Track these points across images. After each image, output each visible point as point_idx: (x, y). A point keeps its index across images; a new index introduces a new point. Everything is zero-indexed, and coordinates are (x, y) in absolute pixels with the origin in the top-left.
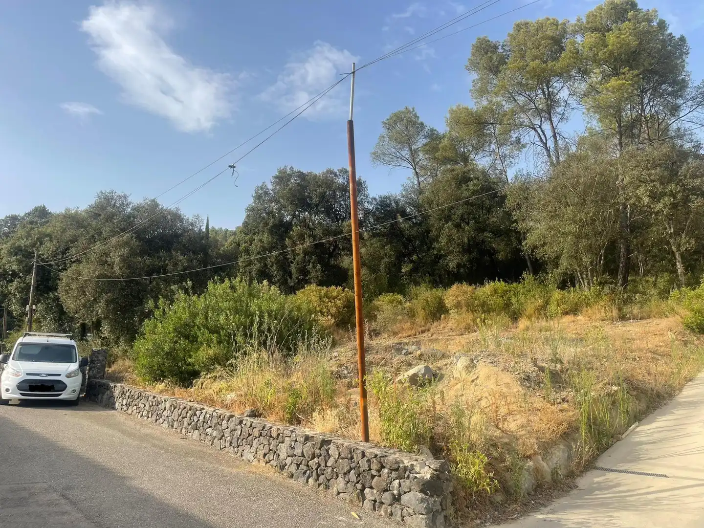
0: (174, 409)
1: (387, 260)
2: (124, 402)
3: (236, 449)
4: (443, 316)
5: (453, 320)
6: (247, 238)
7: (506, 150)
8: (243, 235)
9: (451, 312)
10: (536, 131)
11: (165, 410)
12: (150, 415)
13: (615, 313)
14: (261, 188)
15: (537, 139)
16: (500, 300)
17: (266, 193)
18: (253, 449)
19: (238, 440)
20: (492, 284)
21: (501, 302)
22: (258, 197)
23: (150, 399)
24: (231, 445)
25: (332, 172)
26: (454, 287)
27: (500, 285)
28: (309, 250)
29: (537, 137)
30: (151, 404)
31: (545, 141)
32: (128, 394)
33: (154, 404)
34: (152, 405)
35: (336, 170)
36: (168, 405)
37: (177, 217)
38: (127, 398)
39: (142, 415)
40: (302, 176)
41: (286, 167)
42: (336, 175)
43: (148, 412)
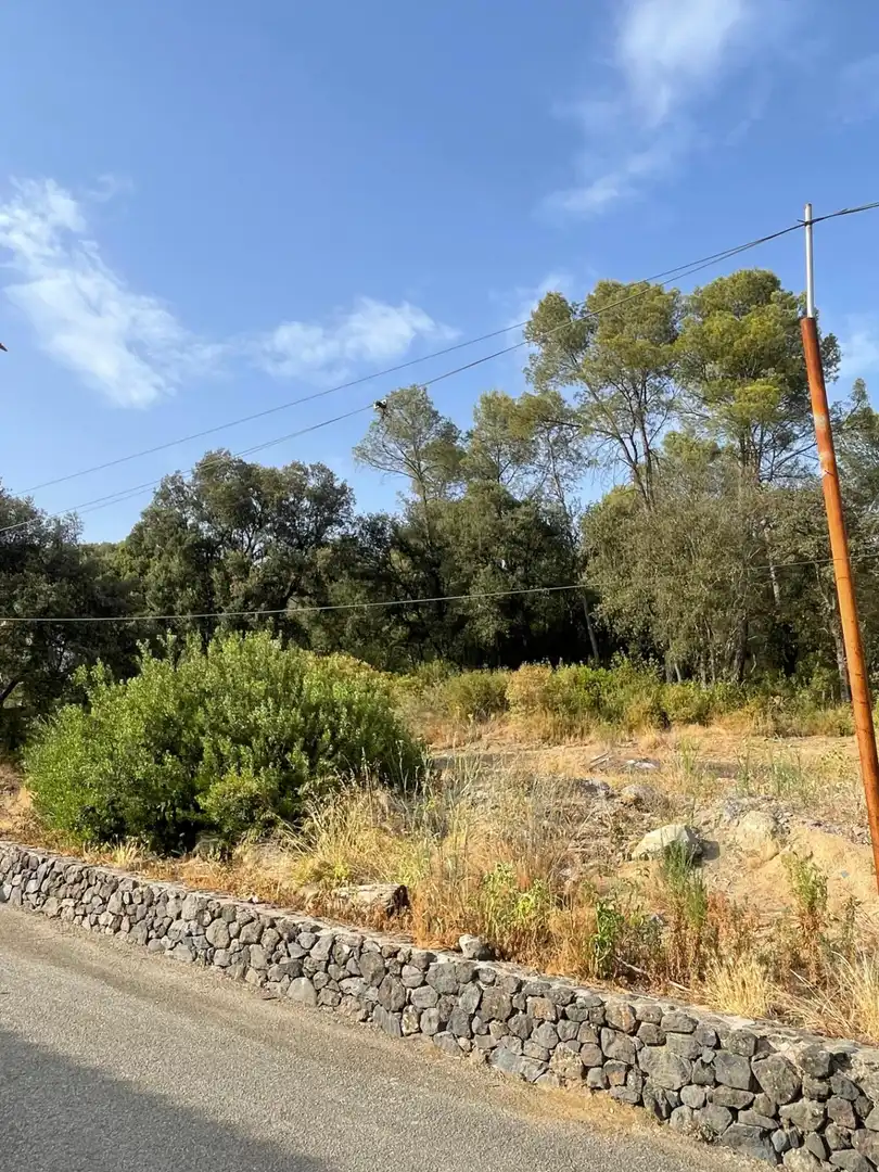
0: (213, 919)
1: (357, 617)
2: (32, 886)
3: (463, 1041)
4: (493, 716)
5: (515, 722)
6: (136, 562)
7: (563, 466)
8: (128, 557)
9: (513, 709)
10: (623, 443)
11: (179, 916)
12: (125, 925)
13: (770, 724)
14: (173, 480)
15: (622, 453)
16: (583, 694)
17: (179, 490)
18: (535, 1049)
19: (470, 1021)
20: (574, 667)
21: (587, 698)
22: (164, 495)
23: (121, 887)
24: (442, 1027)
25: (300, 468)
27: (582, 670)
28: (255, 591)
29: (622, 452)
30: (127, 900)
31: (633, 459)
32: (42, 869)
33: (137, 900)
34: (131, 902)
35: (307, 466)
36: (189, 909)
38: (40, 877)
39: (97, 922)
40: (246, 471)
41: (219, 452)
42: (306, 473)
43: (118, 918)
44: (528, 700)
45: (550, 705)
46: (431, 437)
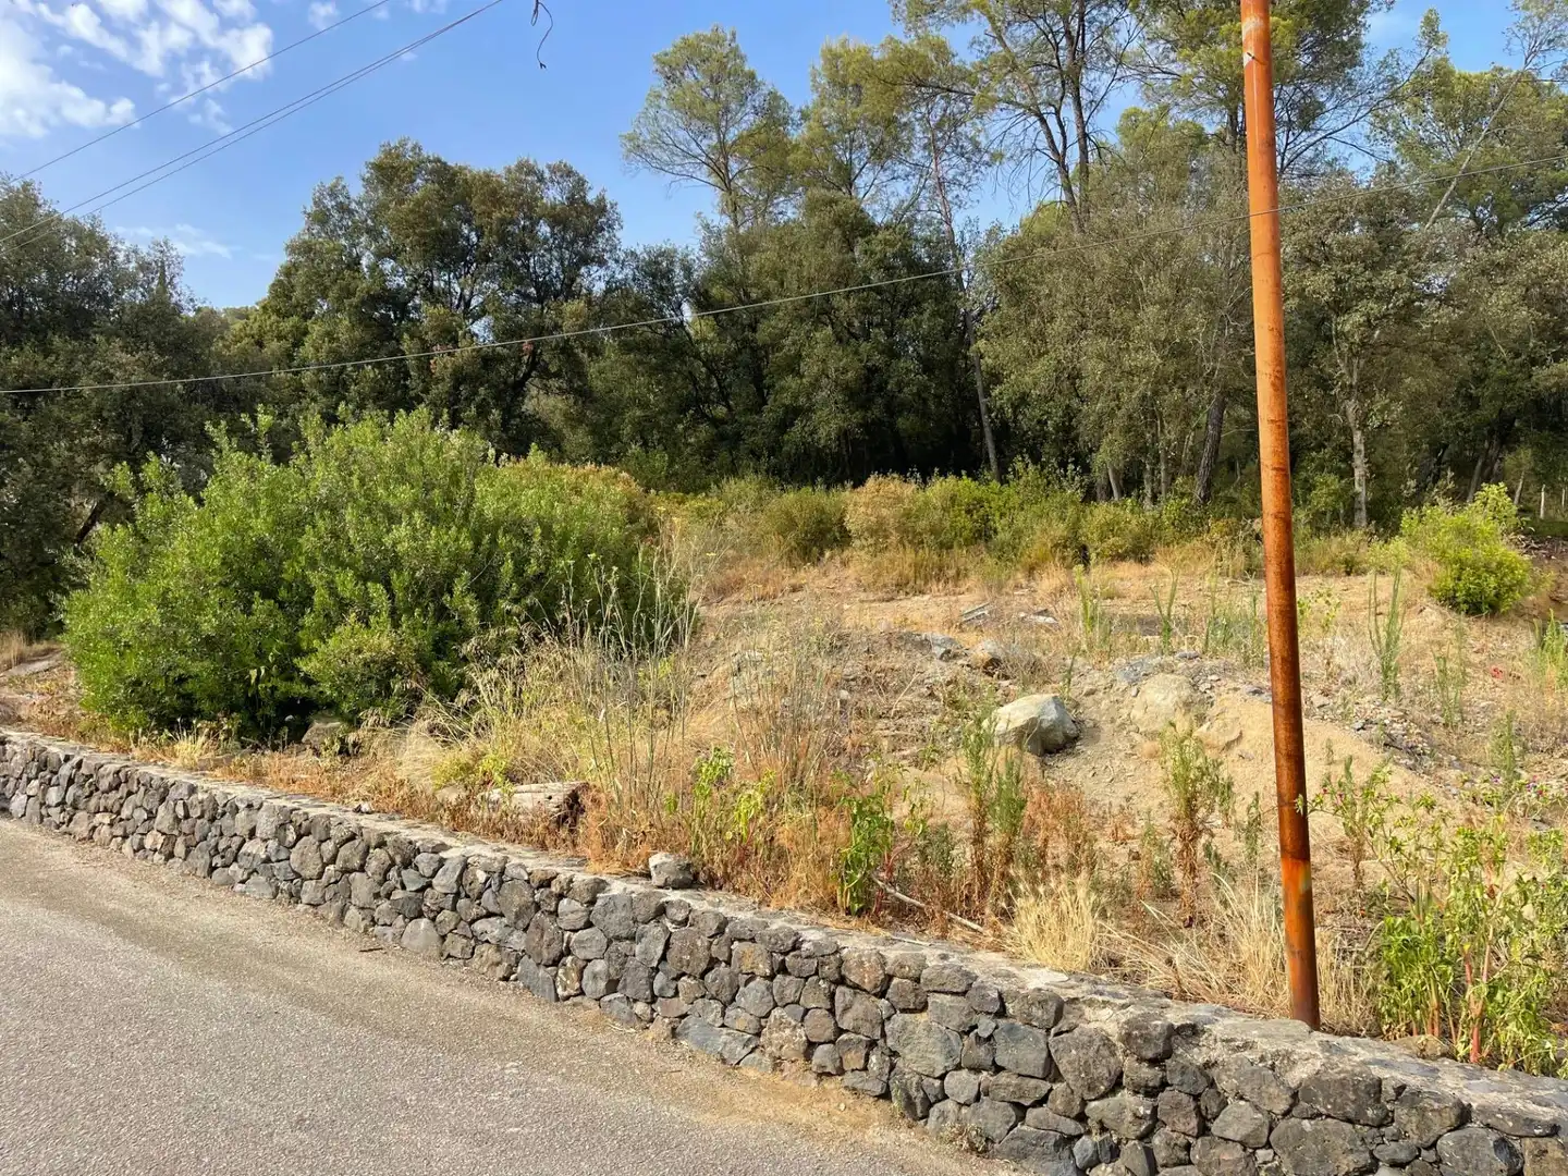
0: (299, 837)
1: (638, 413)
2: (53, 796)
3: (640, 1008)
4: (828, 554)
5: (858, 562)
6: (287, 325)
7: (950, 166)
8: (274, 318)
9: (857, 543)
10: (1043, 121)
11: (252, 834)
12: (180, 849)
13: (1240, 560)
14: (333, 194)
15: (1043, 143)
16: (964, 520)
17: (343, 209)
18: (741, 1017)
19: (651, 978)
20: (951, 479)
21: (969, 525)
22: (321, 217)
23: (173, 794)
24: (612, 986)
25: (531, 171)
26: (871, 482)
27: (963, 486)
28: (468, 369)
29: (1043, 136)
30: (181, 812)
31: (1060, 150)
32: (65, 770)
33: (194, 813)
34: (187, 816)
35: (542, 166)
36: (265, 825)
37: (93, 242)
38: (64, 782)
39: (141, 847)
40: (446, 176)
41: (403, 145)
42: (541, 179)
43: (170, 839)
44: (878, 531)
45: (911, 536)
46: (746, 121)
